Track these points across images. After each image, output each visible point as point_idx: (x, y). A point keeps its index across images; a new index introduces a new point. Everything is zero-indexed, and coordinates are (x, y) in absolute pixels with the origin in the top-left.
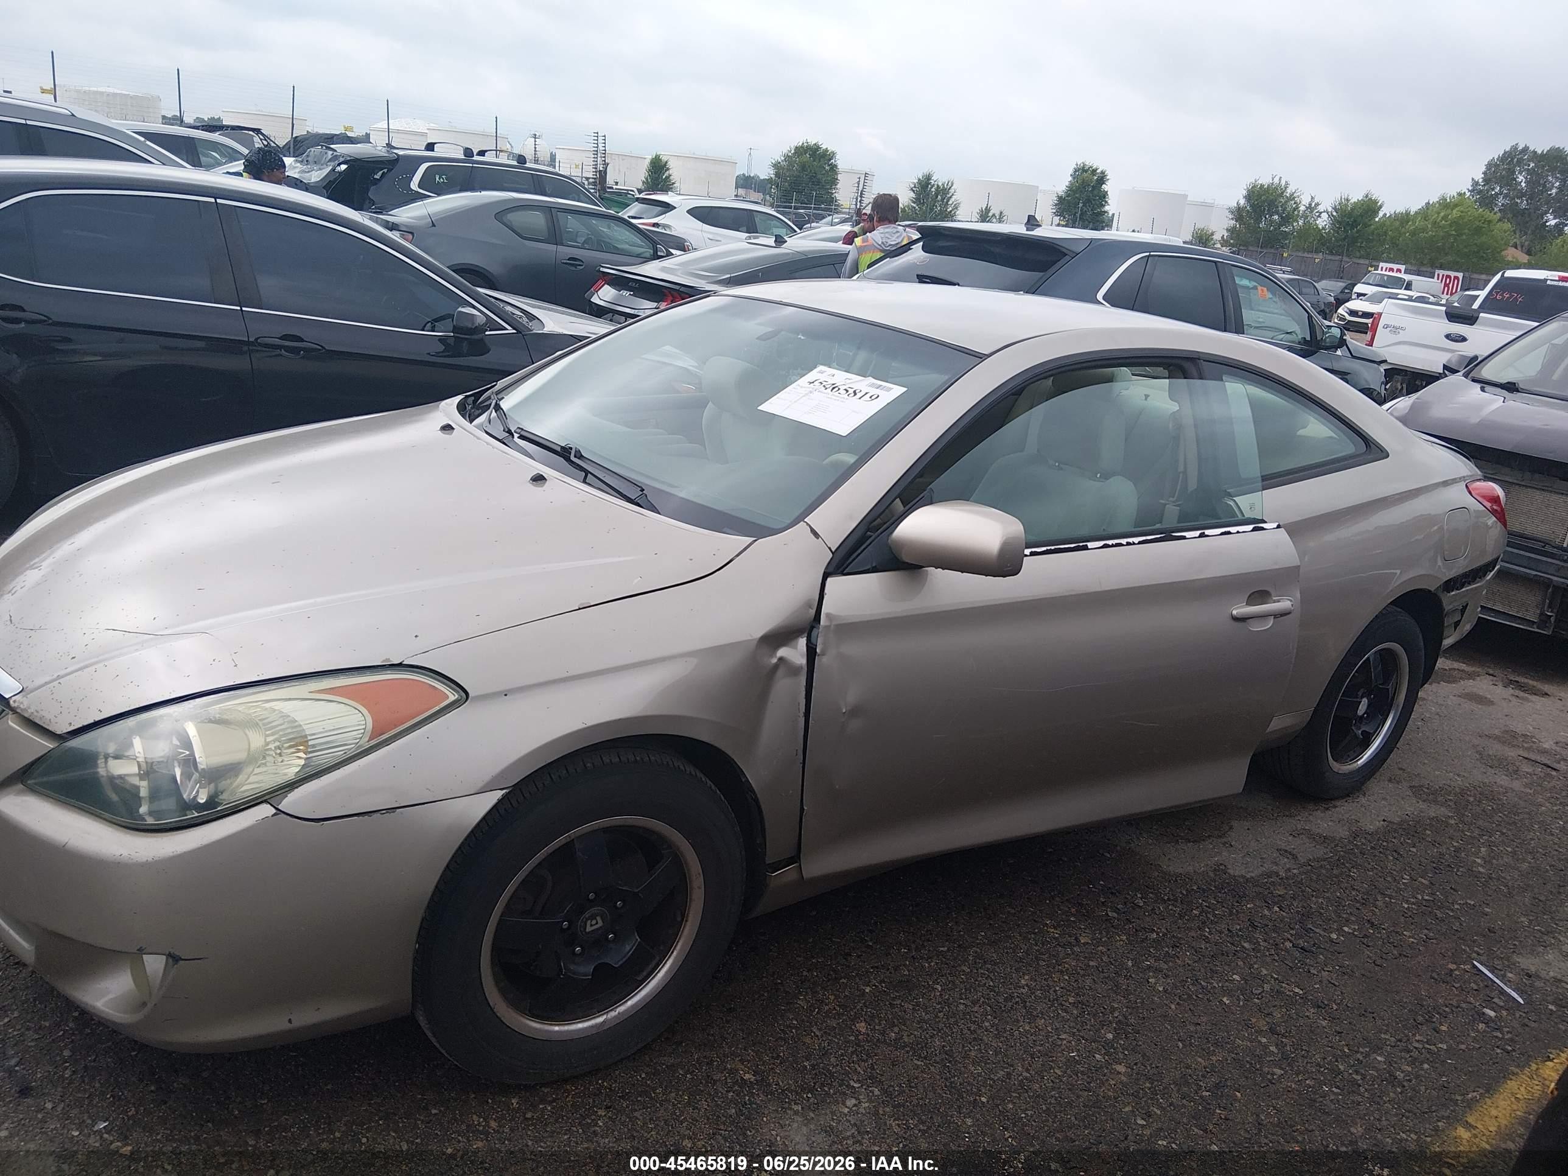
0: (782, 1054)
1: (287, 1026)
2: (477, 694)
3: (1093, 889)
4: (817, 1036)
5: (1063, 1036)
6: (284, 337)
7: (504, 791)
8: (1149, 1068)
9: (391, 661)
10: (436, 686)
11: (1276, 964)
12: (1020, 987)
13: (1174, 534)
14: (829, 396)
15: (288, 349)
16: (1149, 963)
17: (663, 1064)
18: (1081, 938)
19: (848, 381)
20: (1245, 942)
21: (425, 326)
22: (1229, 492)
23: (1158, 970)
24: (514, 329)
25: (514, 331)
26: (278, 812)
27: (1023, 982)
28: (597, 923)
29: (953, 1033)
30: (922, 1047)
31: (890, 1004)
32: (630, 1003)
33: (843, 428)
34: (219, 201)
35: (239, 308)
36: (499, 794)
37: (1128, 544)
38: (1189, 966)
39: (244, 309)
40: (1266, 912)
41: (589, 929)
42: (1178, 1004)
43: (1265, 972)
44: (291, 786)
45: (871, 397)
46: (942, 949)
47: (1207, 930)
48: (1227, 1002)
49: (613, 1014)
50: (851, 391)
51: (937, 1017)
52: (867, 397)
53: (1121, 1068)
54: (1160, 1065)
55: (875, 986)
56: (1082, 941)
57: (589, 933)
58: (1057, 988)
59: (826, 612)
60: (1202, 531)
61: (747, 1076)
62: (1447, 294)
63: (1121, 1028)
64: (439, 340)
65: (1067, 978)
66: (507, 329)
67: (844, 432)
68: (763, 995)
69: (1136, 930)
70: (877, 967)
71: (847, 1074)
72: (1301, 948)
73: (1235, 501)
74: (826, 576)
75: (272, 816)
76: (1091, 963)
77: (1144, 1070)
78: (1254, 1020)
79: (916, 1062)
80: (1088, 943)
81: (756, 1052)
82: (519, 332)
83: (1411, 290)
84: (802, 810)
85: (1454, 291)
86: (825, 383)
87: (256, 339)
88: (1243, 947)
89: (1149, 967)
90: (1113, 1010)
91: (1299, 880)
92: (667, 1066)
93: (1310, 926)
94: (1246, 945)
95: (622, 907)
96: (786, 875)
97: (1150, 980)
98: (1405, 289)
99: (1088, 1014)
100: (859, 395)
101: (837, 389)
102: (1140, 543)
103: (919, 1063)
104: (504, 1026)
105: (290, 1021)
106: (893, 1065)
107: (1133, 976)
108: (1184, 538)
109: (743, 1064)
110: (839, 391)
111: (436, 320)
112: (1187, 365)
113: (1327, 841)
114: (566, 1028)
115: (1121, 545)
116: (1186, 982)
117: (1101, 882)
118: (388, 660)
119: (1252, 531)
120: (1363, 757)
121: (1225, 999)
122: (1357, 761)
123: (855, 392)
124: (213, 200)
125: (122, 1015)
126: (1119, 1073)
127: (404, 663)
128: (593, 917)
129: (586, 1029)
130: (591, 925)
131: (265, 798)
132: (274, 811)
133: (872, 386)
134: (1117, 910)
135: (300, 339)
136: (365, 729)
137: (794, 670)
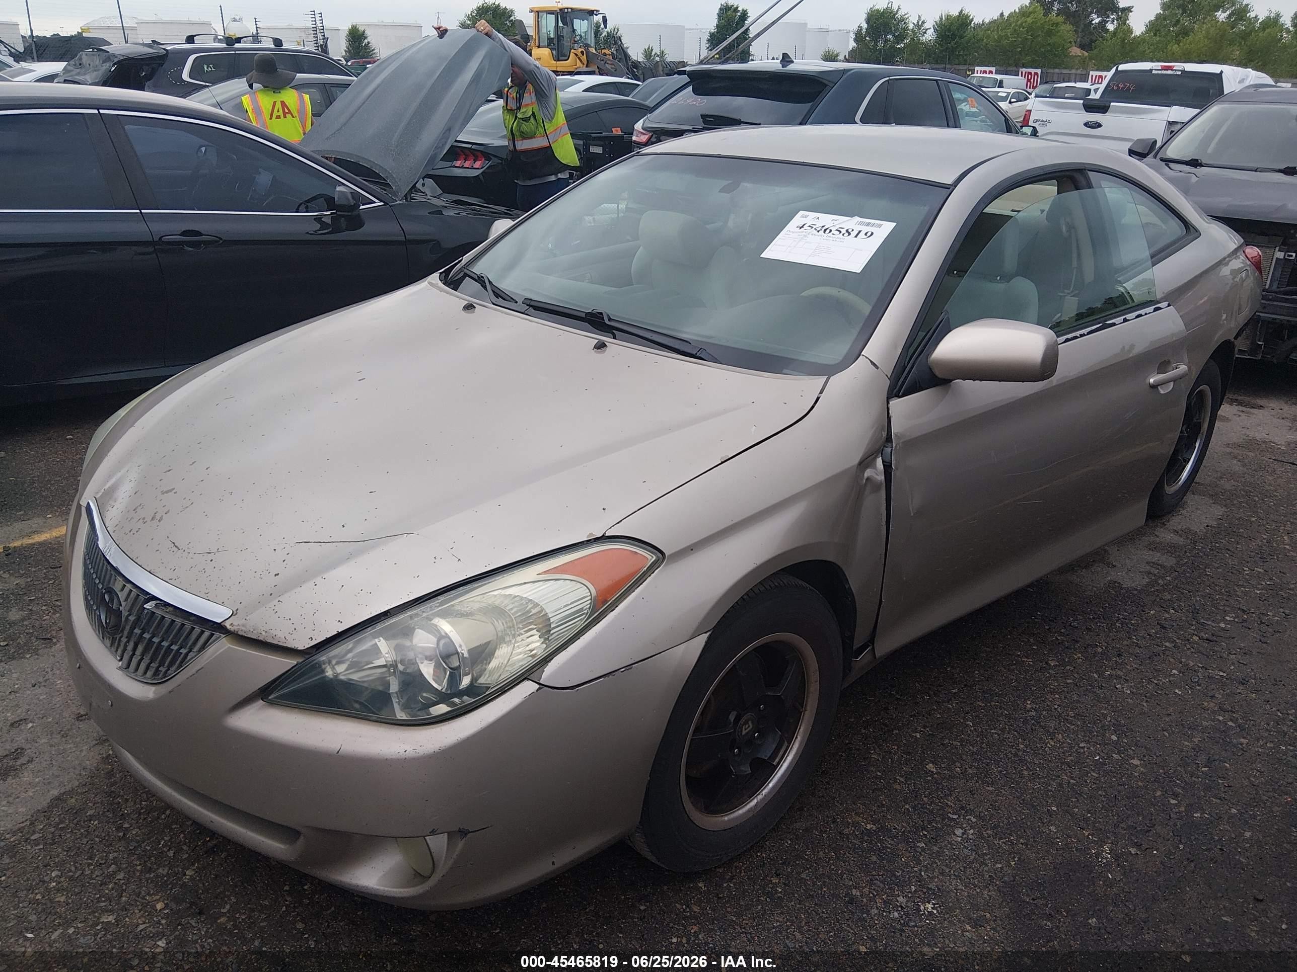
0: (884, 803)
1: (552, 868)
2: (671, 553)
3: (1036, 620)
4: (903, 782)
5: (1082, 745)
6: (185, 233)
7: (708, 633)
8: (1155, 757)
9: (594, 535)
10: (638, 551)
11: (1196, 656)
12: (1028, 711)
13: (1107, 322)
14: (825, 238)
15: (190, 244)
16: (1109, 673)
17: (799, 829)
18: (1050, 662)
19: (836, 223)
20: (1165, 642)
21: (299, 207)
22: (1120, 281)
23: (1118, 677)
24: (381, 201)
25: (382, 203)
26: (541, 686)
27: (1029, 706)
28: (749, 727)
29: (1001, 758)
30: (985, 775)
31: (942, 744)
32: (771, 785)
33: (856, 265)
34: (102, 111)
35: (138, 211)
36: (705, 637)
37: (1082, 336)
38: (1138, 669)
39: (143, 211)
40: (1167, 615)
41: (744, 732)
42: (1147, 701)
43: (1192, 664)
44: (546, 660)
45: (866, 234)
46: (954, 691)
47: (1134, 637)
48: (1180, 693)
49: (760, 797)
50: (843, 231)
51: (981, 747)
52: (862, 235)
53: (1136, 762)
54: (1161, 753)
55: (922, 731)
56: (1052, 665)
57: (744, 735)
58: (1056, 707)
59: (896, 431)
60: (1124, 317)
61: (869, 827)
62: (1030, 88)
63: (1117, 728)
64: (315, 219)
65: (1058, 696)
66: (375, 202)
67: (858, 269)
68: (842, 756)
69: (1085, 648)
70: (915, 715)
71: (942, 808)
72: (1207, 640)
73: (1124, 287)
74: (888, 400)
75: (537, 690)
76: (1069, 681)
77: (1152, 760)
78: (1206, 704)
79: (987, 788)
80: (1056, 665)
81: (864, 804)
82: (386, 204)
83: (1003, 87)
84: (881, 601)
85: (1035, 85)
86: (815, 227)
87: (160, 238)
88: (1166, 646)
89: (1111, 676)
90: (1105, 716)
91: (1175, 584)
92: (803, 830)
93: (1202, 621)
94: (1167, 644)
95: (764, 709)
96: (863, 658)
97: (1117, 687)
98: (998, 87)
99: (1089, 723)
100: (854, 234)
101: (828, 231)
102: (1089, 333)
103: (991, 789)
104: (695, 826)
105: (553, 863)
106: (972, 795)
107: (1104, 685)
108: (1114, 324)
109: (859, 817)
110: (832, 233)
111: (308, 201)
112: (1078, 176)
113: (1177, 550)
114: (732, 816)
115: (1076, 338)
116: (1143, 682)
117: (1039, 613)
118: (591, 534)
119: (1154, 311)
120: (1181, 479)
121: (1177, 691)
122: (1178, 483)
123: (847, 231)
124: (96, 111)
125: (402, 890)
126: (1137, 766)
127: (607, 535)
128: (746, 723)
129: (744, 814)
130: (746, 729)
131: (525, 676)
132: (537, 686)
133: (861, 223)
134: (1062, 634)
135: (198, 233)
136: (591, 599)
137: (876, 487)
